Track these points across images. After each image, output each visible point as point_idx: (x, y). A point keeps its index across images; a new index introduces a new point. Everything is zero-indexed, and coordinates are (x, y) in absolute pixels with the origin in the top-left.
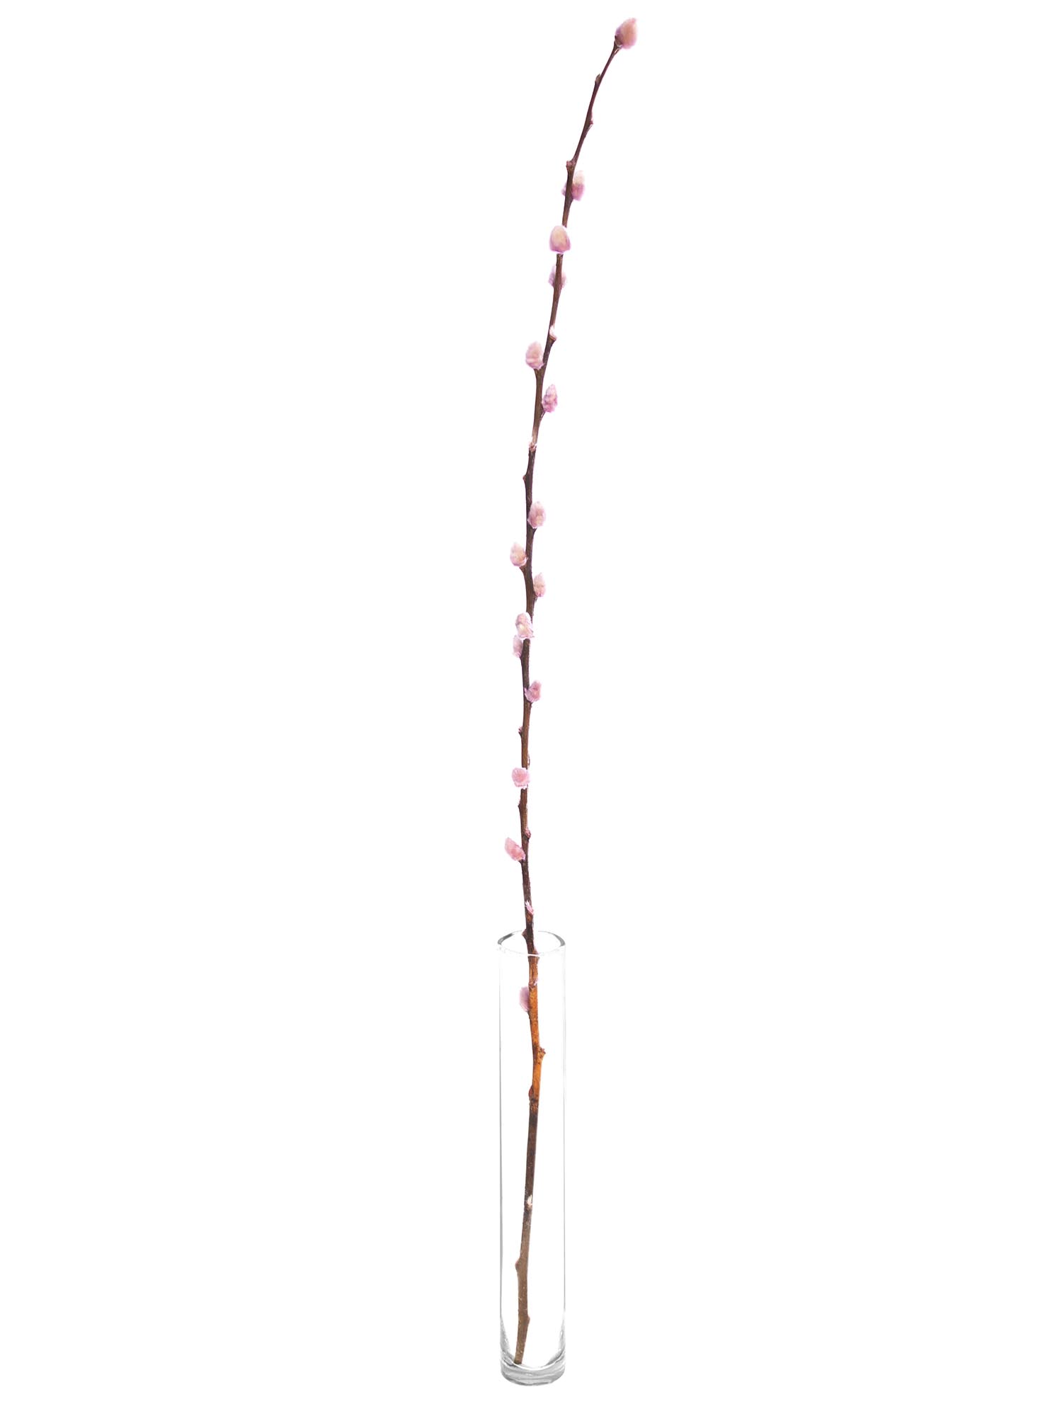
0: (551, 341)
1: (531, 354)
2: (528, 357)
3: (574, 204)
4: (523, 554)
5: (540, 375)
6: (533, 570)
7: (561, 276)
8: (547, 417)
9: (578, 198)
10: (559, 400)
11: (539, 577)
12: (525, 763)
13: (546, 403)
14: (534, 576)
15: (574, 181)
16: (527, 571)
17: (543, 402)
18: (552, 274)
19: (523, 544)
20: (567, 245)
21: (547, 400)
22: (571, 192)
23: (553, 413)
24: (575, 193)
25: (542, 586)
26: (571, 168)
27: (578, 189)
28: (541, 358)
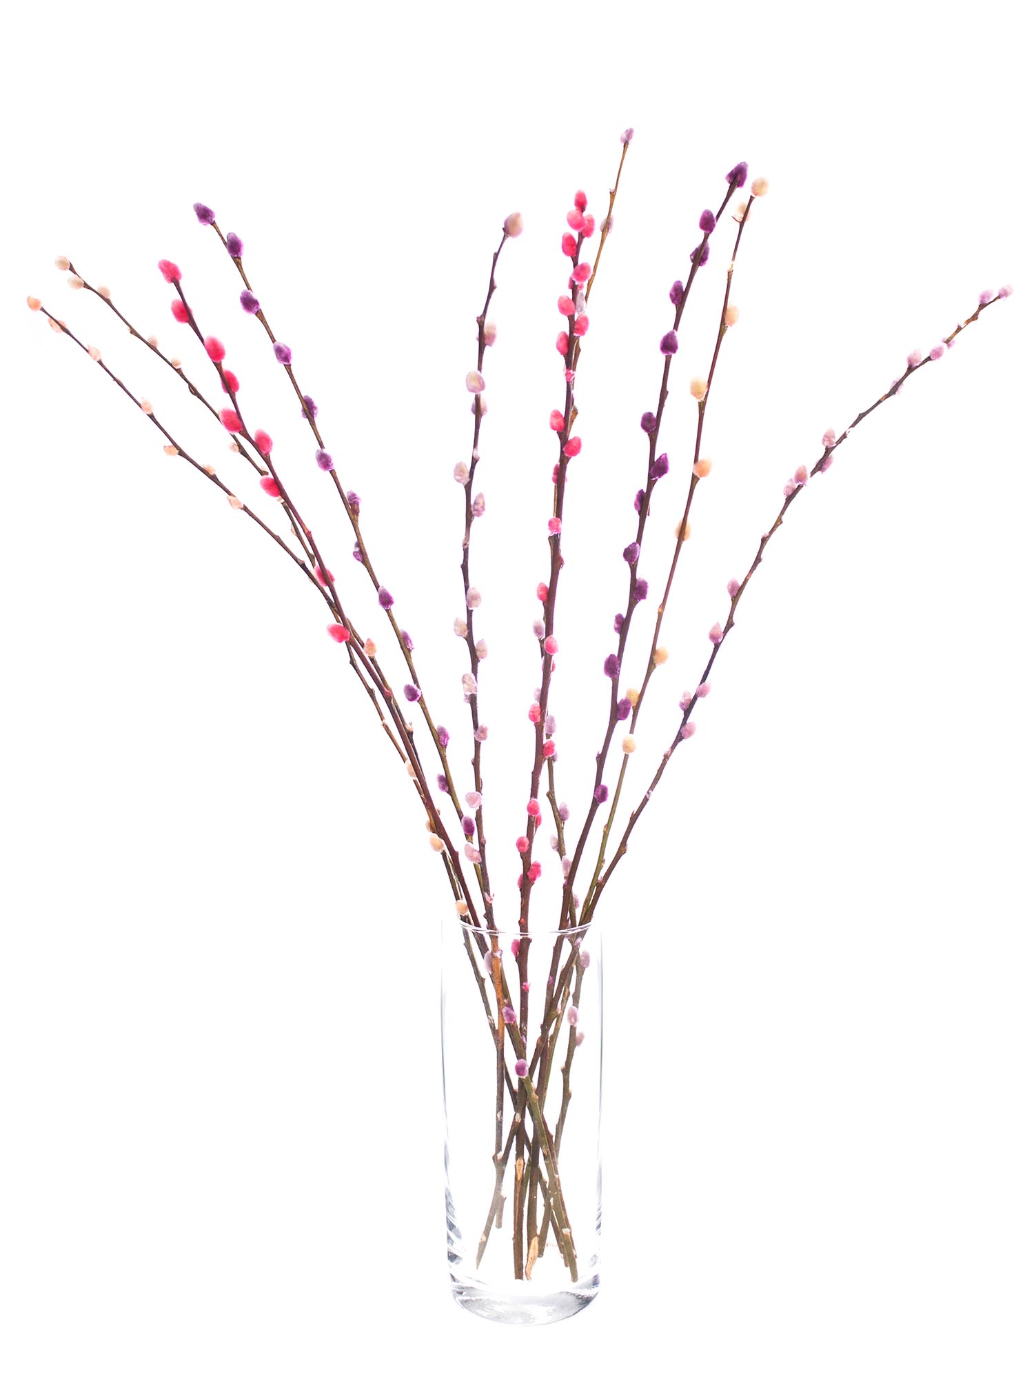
0: (474, 461)
1: (459, 470)
2: (455, 475)
3: (487, 349)
4: (465, 627)
5: (468, 487)
6: (474, 639)
7: (480, 407)
8: (476, 521)
9: (490, 345)
10: (486, 507)
11: (481, 643)
12: (478, 787)
13: (475, 510)
14: (475, 643)
15: (485, 330)
16: (469, 639)
17: (472, 509)
18: (473, 405)
19: (464, 618)
20: (483, 387)
21: (476, 507)
22: (484, 340)
23: (481, 517)
24: (487, 341)
25: (484, 651)
26: (481, 322)
27: (489, 338)
28: (467, 475)
